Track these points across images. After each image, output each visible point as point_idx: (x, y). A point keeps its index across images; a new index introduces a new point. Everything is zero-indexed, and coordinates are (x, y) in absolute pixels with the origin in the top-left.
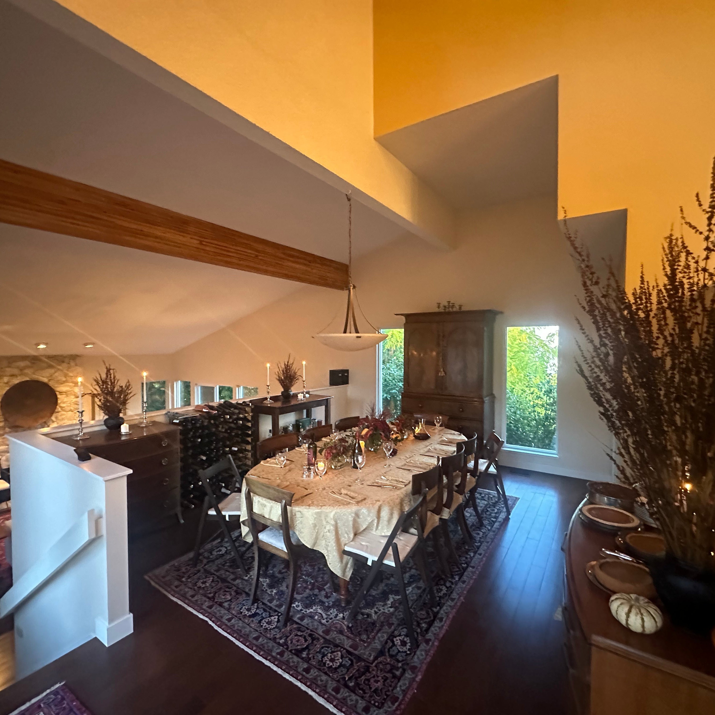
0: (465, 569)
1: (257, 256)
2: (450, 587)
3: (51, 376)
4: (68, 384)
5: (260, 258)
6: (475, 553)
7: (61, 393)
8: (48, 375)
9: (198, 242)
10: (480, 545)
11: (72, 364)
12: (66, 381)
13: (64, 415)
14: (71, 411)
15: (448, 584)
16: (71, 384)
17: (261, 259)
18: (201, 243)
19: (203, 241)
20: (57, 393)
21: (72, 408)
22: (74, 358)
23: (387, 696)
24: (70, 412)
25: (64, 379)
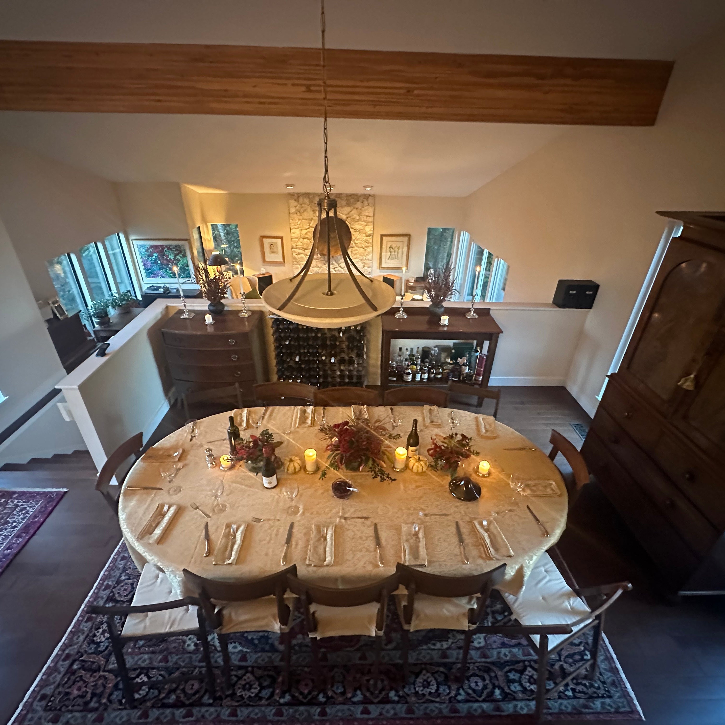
0: (313, 702)
1: (409, 91)
2: (261, 699)
3: (348, 214)
4: (360, 222)
5: (416, 92)
6: (366, 701)
7: (355, 230)
8: (345, 212)
9: (304, 89)
10: (393, 702)
11: (365, 202)
12: (359, 220)
13: (356, 250)
14: (362, 247)
15: (265, 693)
16: (363, 223)
17: (418, 96)
18: (309, 89)
19: (311, 85)
20: (351, 230)
21: (363, 246)
22: (367, 197)
23: (60, 710)
24: (362, 249)
25: (358, 218)
